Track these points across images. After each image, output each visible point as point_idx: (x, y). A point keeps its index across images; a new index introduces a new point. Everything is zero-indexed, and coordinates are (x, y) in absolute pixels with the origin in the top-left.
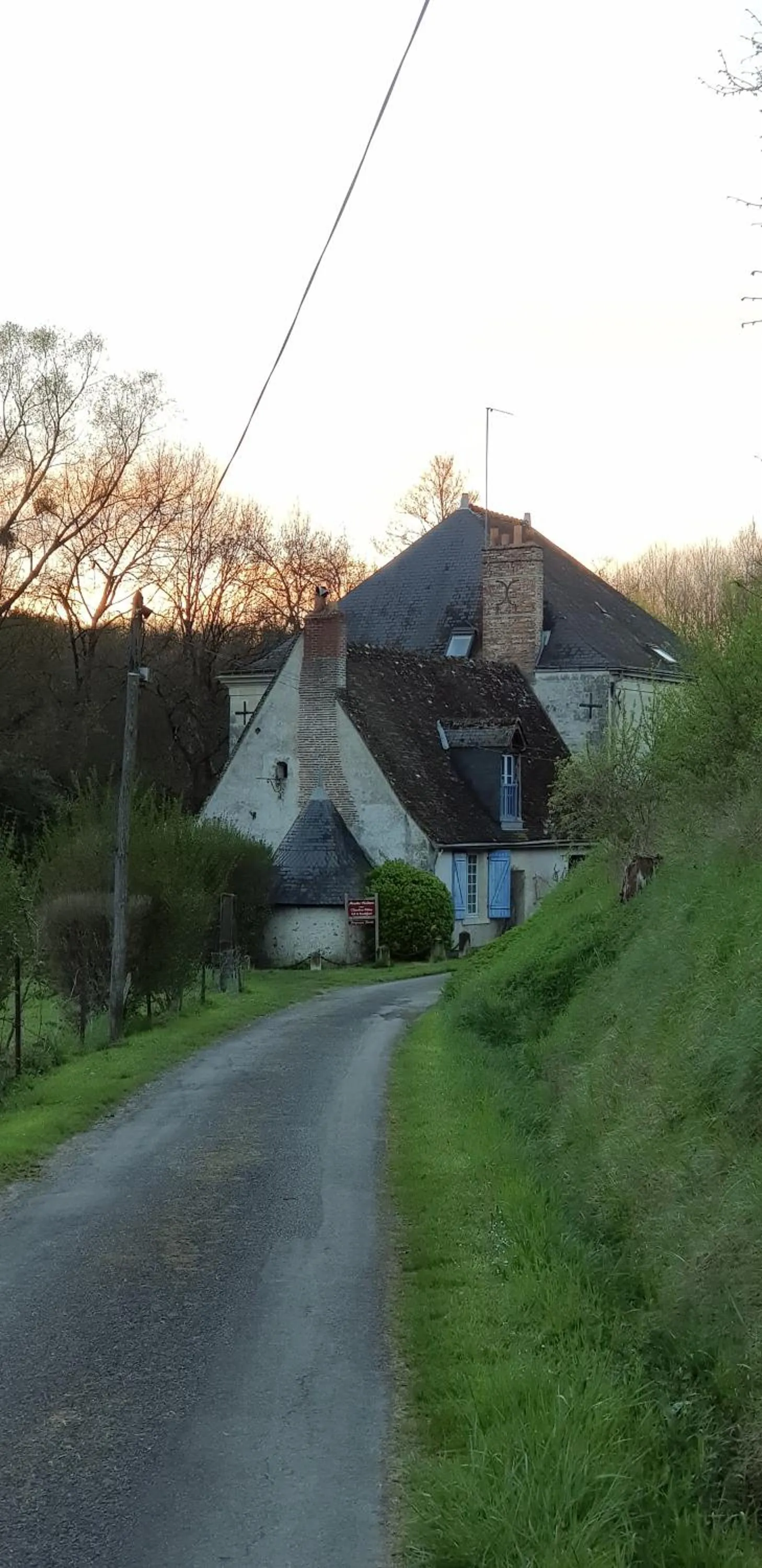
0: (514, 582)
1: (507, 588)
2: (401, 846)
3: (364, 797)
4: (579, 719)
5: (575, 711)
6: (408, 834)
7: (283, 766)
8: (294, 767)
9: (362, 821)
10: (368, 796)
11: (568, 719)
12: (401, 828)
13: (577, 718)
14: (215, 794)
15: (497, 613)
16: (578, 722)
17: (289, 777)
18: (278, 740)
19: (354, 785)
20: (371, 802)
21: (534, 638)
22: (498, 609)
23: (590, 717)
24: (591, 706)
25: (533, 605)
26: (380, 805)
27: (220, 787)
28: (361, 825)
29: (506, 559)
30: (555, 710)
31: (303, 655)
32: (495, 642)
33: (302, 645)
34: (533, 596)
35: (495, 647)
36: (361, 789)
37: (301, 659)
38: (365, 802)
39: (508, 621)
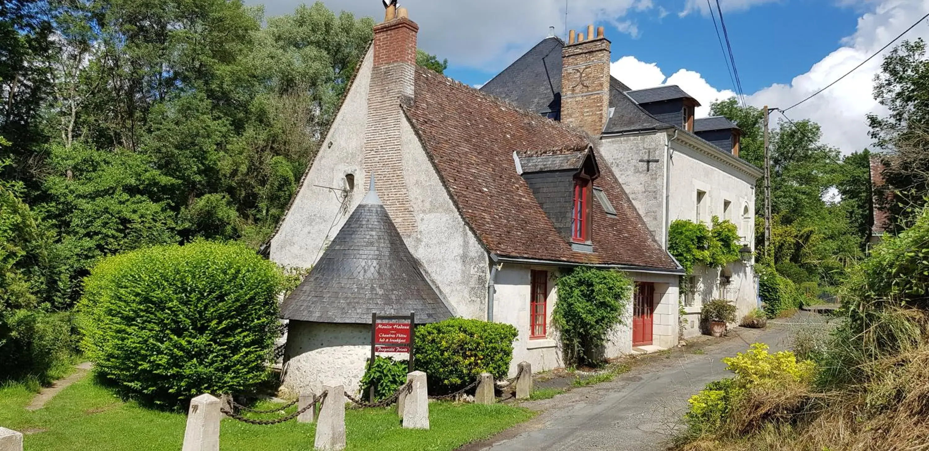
0: (586, 68)
1: (581, 74)
2: (459, 258)
3: (423, 206)
4: (638, 171)
5: (635, 166)
6: (466, 244)
7: (350, 178)
8: (359, 179)
9: (421, 232)
10: (427, 205)
11: (629, 173)
12: (459, 240)
13: (637, 171)
14: (293, 207)
15: (573, 94)
16: (637, 174)
17: (355, 189)
18: (347, 152)
19: (415, 193)
20: (430, 211)
21: (601, 110)
22: (573, 90)
23: (648, 171)
24: (648, 162)
25: (601, 85)
26: (438, 214)
27: (298, 202)
28: (419, 236)
29: (581, 51)
30: (617, 166)
31: (372, 65)
32: (570, 116)
33: (373, 55)
34: (602, 77)
35: (571, 120)
36: (421, 198)
37: (371, 69)
38: (424, 212)
39: (581, 99)
